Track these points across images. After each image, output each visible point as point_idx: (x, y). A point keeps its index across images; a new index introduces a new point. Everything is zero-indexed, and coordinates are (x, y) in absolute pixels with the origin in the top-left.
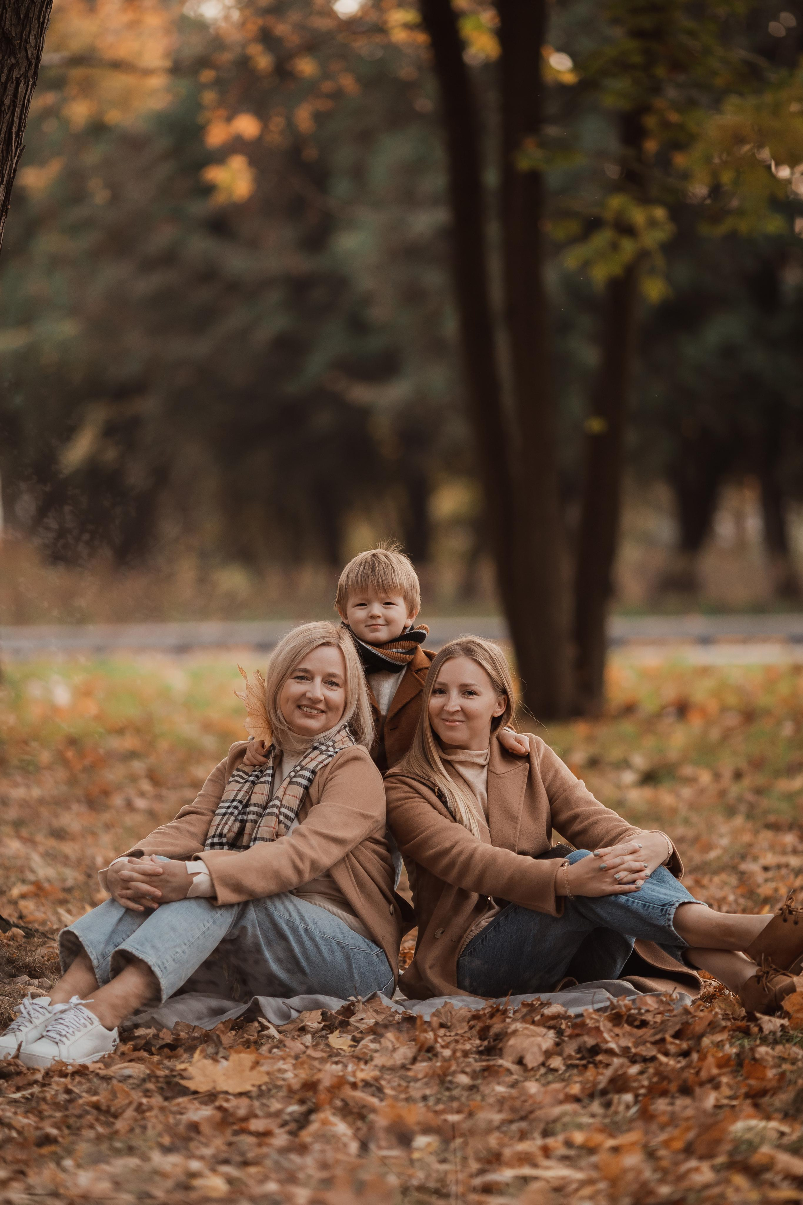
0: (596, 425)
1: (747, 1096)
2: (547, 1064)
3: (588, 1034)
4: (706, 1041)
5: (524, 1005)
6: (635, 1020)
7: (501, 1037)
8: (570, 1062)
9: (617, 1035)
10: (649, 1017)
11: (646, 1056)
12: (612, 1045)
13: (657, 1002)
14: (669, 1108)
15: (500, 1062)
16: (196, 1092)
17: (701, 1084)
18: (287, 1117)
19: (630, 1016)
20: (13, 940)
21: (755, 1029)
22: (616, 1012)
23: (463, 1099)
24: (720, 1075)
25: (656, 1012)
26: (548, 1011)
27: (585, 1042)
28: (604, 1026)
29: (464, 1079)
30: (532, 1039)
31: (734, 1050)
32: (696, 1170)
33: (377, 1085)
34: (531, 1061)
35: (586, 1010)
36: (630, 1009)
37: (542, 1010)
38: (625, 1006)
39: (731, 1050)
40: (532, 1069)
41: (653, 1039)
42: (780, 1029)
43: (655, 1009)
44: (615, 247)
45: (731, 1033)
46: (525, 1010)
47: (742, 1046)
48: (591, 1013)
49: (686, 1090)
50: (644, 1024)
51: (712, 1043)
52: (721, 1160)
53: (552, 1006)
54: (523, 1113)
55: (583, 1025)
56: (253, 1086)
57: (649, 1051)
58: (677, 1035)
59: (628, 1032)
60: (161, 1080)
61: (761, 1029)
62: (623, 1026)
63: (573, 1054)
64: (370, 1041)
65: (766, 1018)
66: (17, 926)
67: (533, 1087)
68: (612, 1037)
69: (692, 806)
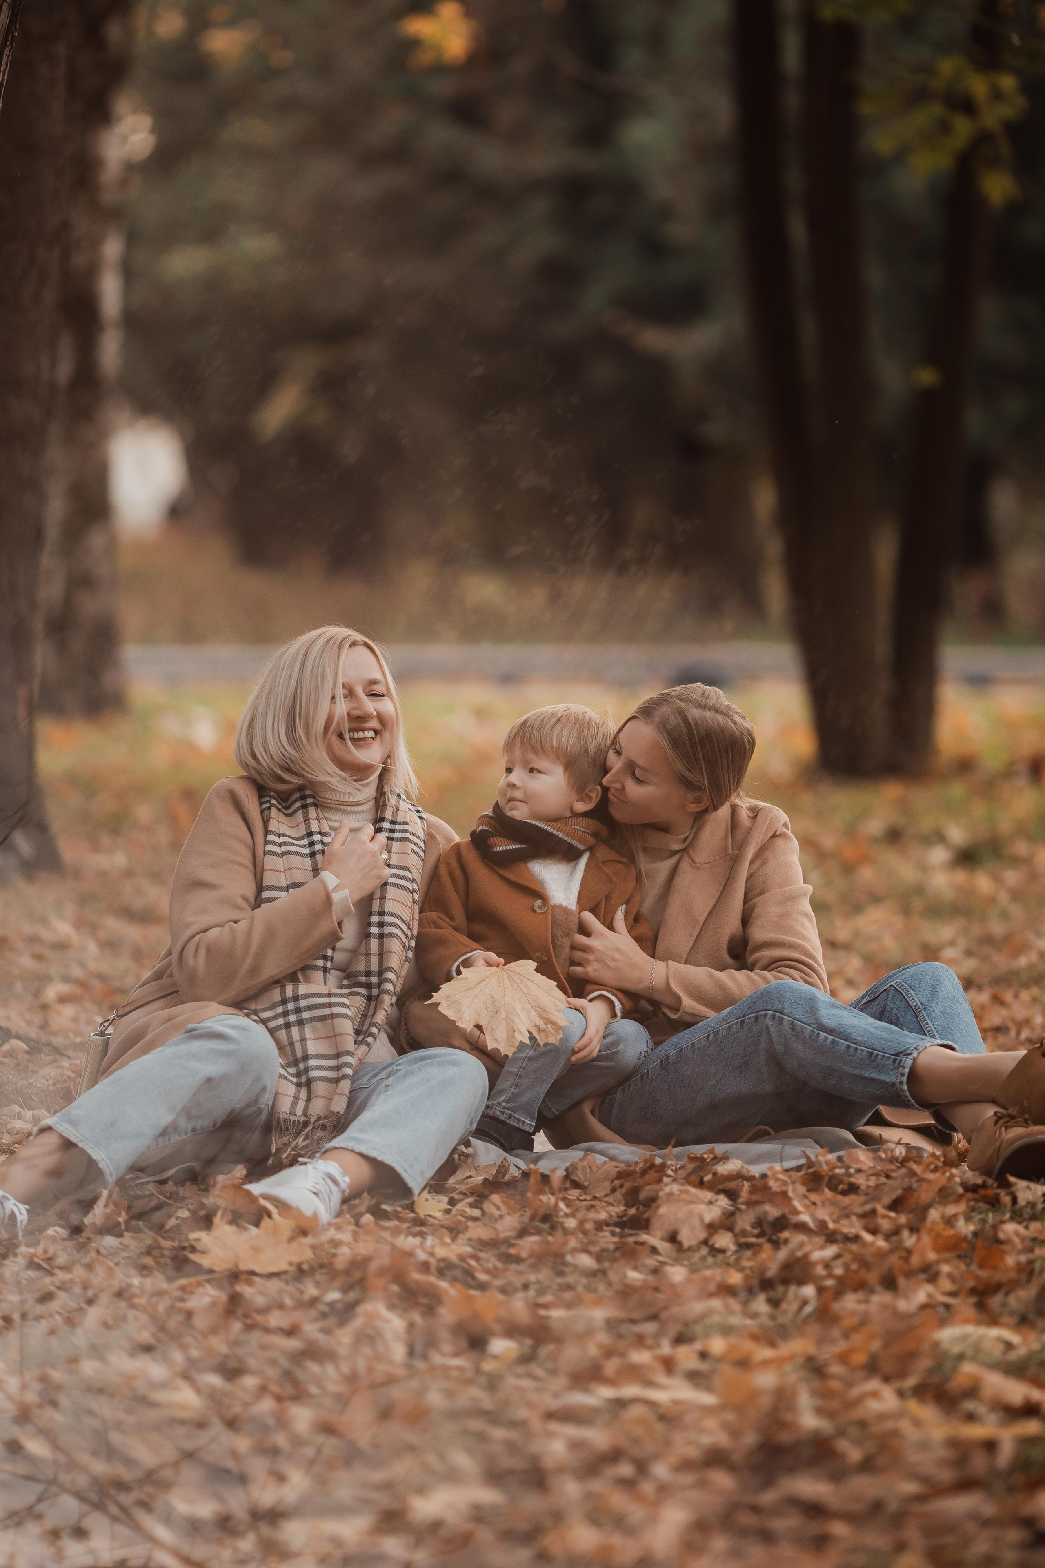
0: (927, 377)
1: (973, 1291)
2: (710, 1243)
3: (771, 1201)
4: (934, 1214)
5: (691, 1159)
6: (841, 1182)
7: (652, 1202)
8: (742, 1240)
9: (814, 1204)
10: (860, 1180)
11: (848, 1233)
12: (805, 1218)
13: (874, 1158)
14: (861, 1307)
15: (644, 1237)
16: (211, 1271)
17: (909, 1274)
18: (325, 1309)
19: (832, 1178)
20: (12, 1056)
21: (1006, 1199)
22: (814, 1172)
23: (580, 1289)
24: (938, 1262)
25: (871, 1172)
26: (723, 1169)
27: (766, 1213)
28: (794, 1191)
29: (586, 1261)
30: (693, 1206)
31: (971, 1228)
32: (875, 1394)
33: (465, 1265)
34: (688, 1237)
35: (771, 1168)
36: (834, 1168)
37: (714, 1167)
38: (827, 1163)
39: (966, 1228)
40: (690, 1249)
41: (860, 1210)
42: (1042, 1199)
43: (870, 1168)
44: (944, 127)
45: (972, 1203)
46: (691, 1166)
47: (984, 1221)
48: (778, 1172)
49: (890, 1283)
50: (853, 1189)
51: (943, 1217)
52: (911, 1382)
53: (730, 1161)
54: (653, 1310)
55: (766, 1188)
56: (291, 1264)
57: (853, 1227)
58: (896, 1205)
59: (829, 1199)
60: (166, 1252)
61: (1015, 1200)
62: (823, 1191)
63: (749, 1228)
64: (468, 1205)
65: (1023, 1184)
66: (18, 1037)
67: (677, 1274)
68: (805, 1206)
69: (1016, 896)
